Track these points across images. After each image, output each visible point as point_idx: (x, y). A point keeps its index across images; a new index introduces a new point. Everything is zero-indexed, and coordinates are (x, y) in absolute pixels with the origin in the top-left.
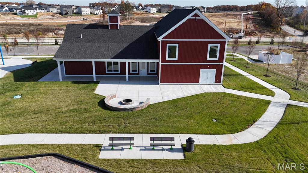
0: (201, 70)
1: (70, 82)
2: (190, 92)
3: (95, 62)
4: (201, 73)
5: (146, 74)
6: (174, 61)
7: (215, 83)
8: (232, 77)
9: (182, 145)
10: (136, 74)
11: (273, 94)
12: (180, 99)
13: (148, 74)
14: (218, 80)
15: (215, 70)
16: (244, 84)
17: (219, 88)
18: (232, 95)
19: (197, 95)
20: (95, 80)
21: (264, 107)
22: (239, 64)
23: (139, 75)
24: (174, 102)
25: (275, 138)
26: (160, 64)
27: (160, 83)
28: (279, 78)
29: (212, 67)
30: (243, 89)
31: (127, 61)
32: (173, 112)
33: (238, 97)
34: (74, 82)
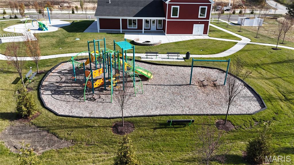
0: (194, 25)
1: (105, 33)
2: (186, 39)
3: (122, 19)
4: (194, 27)
5: (155, 30)
6: (176, 18)
7: (203, 34)
8: (216, 32)
9: (183, 58)
10: (149, 29)
11: (240, 39)
12: (181, 42)
13: (157, 29)
14: (205, 32)
15: (204, 25)
16: (223, 35)
17: (206, 37)
18: (214, 40)
19: (191, 40)
20: (121, 32)
21: (233, 45)
22: (223, 25)
23: (150, 30)
24: (176, 43)
25: (235, 56)
26: (167, 20)
27: (166, 34)
28: (249, 33)
29: (201, 23)
30: (221, 37)
31: (144, 19)
32: (176, 47)
33: (218, 41)
34: (107, 33)
